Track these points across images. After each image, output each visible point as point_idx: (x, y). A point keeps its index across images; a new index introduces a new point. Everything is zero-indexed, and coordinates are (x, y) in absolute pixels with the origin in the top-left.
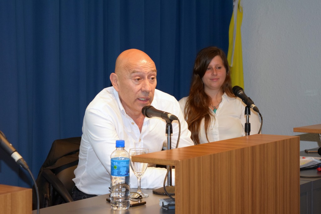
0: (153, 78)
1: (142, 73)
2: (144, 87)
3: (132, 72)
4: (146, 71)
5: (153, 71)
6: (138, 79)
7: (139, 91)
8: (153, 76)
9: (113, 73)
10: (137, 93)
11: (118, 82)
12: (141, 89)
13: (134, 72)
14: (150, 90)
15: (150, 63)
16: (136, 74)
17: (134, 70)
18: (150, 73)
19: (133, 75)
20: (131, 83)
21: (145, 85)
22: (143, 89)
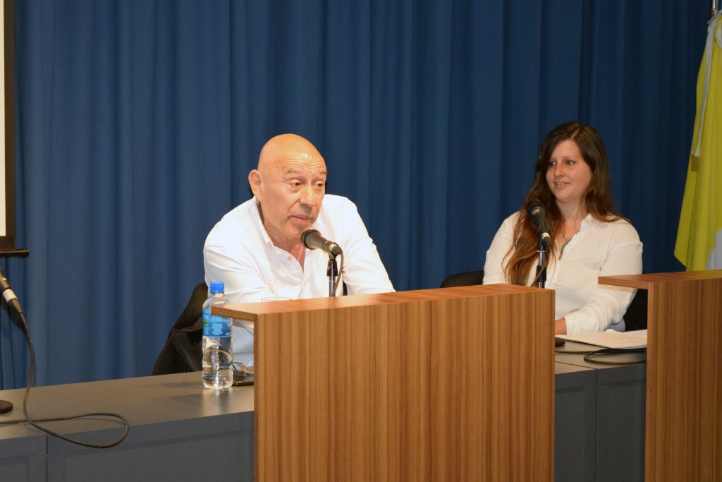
0: (320, 185)
1: (302, 175)
2: (305, 198)
3: (287, 170)
4: (310, 172)
5: (321, 173)
6: (297, 184)
7: (296, 202)
8: (319, 182)
9: (254, 171)
10: (292, 206)
11: (262, 185)
12: (299, 200)
13: (289, 172)
14: (314, 204)
15: (318, 160)
16: (293, 175)
17: (290, 167)
18: (316, 175)
19: (289, 176)
20: (284, 189)
21: (306, 194)
22: (303, 201)
